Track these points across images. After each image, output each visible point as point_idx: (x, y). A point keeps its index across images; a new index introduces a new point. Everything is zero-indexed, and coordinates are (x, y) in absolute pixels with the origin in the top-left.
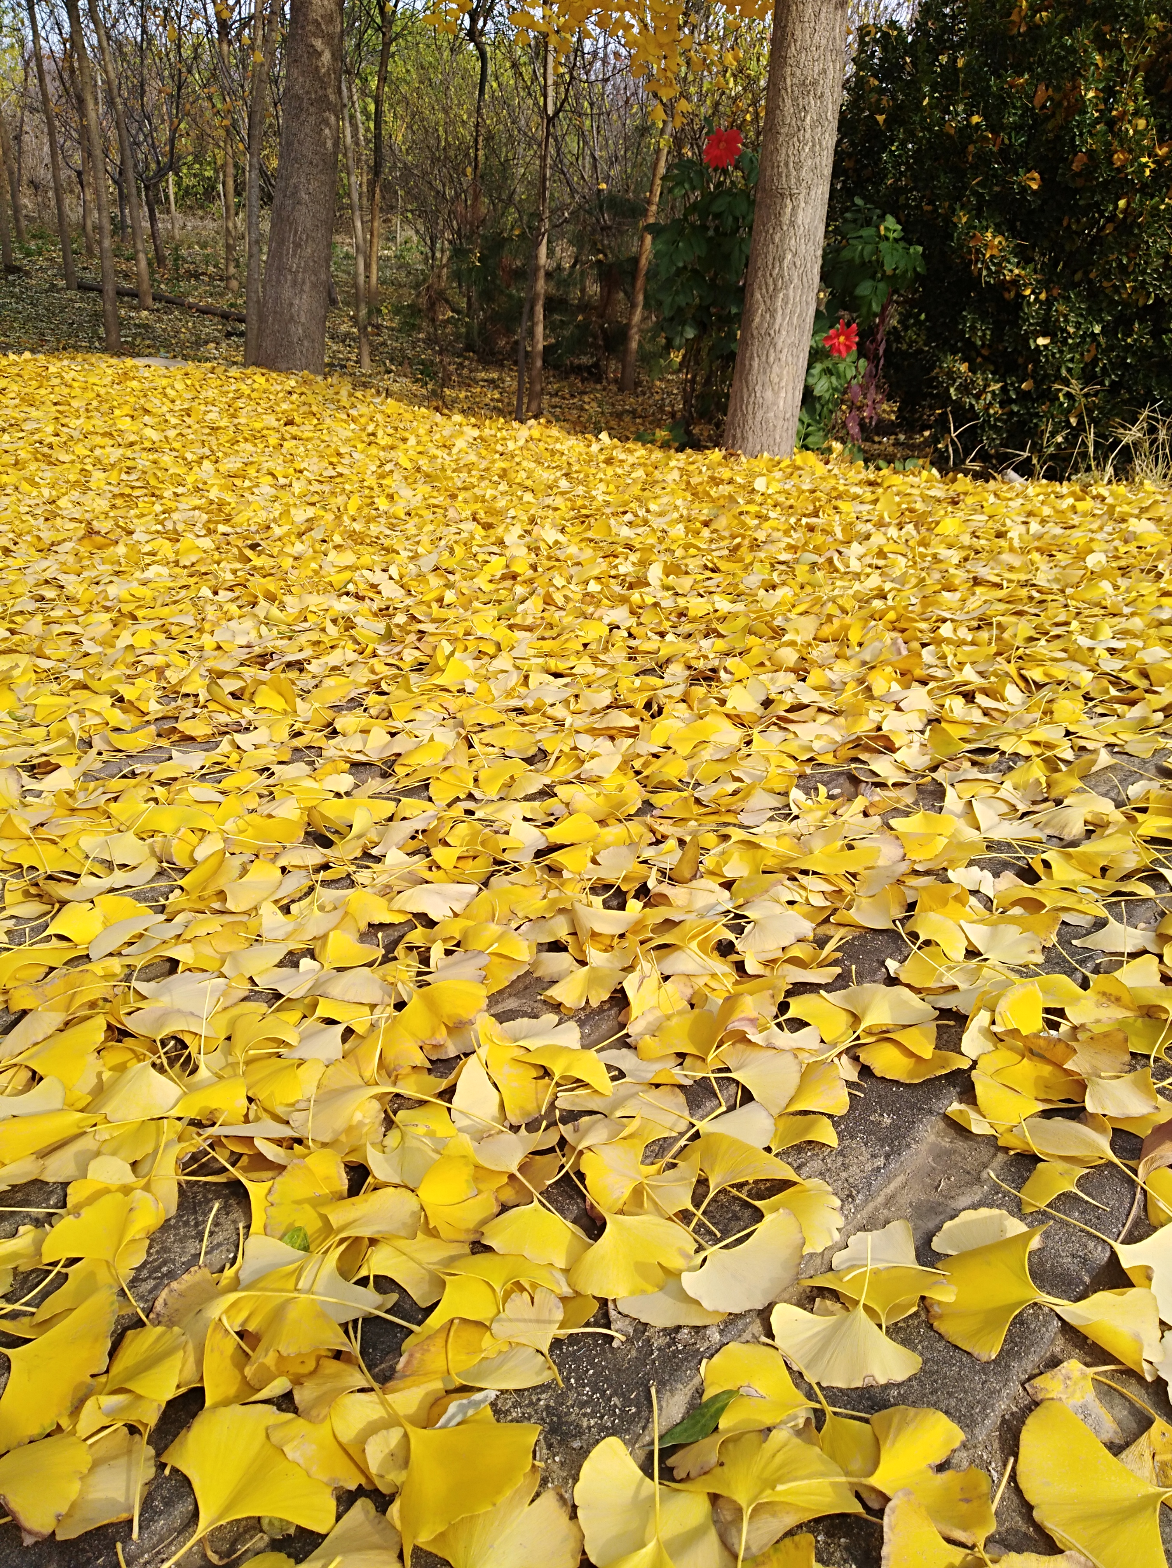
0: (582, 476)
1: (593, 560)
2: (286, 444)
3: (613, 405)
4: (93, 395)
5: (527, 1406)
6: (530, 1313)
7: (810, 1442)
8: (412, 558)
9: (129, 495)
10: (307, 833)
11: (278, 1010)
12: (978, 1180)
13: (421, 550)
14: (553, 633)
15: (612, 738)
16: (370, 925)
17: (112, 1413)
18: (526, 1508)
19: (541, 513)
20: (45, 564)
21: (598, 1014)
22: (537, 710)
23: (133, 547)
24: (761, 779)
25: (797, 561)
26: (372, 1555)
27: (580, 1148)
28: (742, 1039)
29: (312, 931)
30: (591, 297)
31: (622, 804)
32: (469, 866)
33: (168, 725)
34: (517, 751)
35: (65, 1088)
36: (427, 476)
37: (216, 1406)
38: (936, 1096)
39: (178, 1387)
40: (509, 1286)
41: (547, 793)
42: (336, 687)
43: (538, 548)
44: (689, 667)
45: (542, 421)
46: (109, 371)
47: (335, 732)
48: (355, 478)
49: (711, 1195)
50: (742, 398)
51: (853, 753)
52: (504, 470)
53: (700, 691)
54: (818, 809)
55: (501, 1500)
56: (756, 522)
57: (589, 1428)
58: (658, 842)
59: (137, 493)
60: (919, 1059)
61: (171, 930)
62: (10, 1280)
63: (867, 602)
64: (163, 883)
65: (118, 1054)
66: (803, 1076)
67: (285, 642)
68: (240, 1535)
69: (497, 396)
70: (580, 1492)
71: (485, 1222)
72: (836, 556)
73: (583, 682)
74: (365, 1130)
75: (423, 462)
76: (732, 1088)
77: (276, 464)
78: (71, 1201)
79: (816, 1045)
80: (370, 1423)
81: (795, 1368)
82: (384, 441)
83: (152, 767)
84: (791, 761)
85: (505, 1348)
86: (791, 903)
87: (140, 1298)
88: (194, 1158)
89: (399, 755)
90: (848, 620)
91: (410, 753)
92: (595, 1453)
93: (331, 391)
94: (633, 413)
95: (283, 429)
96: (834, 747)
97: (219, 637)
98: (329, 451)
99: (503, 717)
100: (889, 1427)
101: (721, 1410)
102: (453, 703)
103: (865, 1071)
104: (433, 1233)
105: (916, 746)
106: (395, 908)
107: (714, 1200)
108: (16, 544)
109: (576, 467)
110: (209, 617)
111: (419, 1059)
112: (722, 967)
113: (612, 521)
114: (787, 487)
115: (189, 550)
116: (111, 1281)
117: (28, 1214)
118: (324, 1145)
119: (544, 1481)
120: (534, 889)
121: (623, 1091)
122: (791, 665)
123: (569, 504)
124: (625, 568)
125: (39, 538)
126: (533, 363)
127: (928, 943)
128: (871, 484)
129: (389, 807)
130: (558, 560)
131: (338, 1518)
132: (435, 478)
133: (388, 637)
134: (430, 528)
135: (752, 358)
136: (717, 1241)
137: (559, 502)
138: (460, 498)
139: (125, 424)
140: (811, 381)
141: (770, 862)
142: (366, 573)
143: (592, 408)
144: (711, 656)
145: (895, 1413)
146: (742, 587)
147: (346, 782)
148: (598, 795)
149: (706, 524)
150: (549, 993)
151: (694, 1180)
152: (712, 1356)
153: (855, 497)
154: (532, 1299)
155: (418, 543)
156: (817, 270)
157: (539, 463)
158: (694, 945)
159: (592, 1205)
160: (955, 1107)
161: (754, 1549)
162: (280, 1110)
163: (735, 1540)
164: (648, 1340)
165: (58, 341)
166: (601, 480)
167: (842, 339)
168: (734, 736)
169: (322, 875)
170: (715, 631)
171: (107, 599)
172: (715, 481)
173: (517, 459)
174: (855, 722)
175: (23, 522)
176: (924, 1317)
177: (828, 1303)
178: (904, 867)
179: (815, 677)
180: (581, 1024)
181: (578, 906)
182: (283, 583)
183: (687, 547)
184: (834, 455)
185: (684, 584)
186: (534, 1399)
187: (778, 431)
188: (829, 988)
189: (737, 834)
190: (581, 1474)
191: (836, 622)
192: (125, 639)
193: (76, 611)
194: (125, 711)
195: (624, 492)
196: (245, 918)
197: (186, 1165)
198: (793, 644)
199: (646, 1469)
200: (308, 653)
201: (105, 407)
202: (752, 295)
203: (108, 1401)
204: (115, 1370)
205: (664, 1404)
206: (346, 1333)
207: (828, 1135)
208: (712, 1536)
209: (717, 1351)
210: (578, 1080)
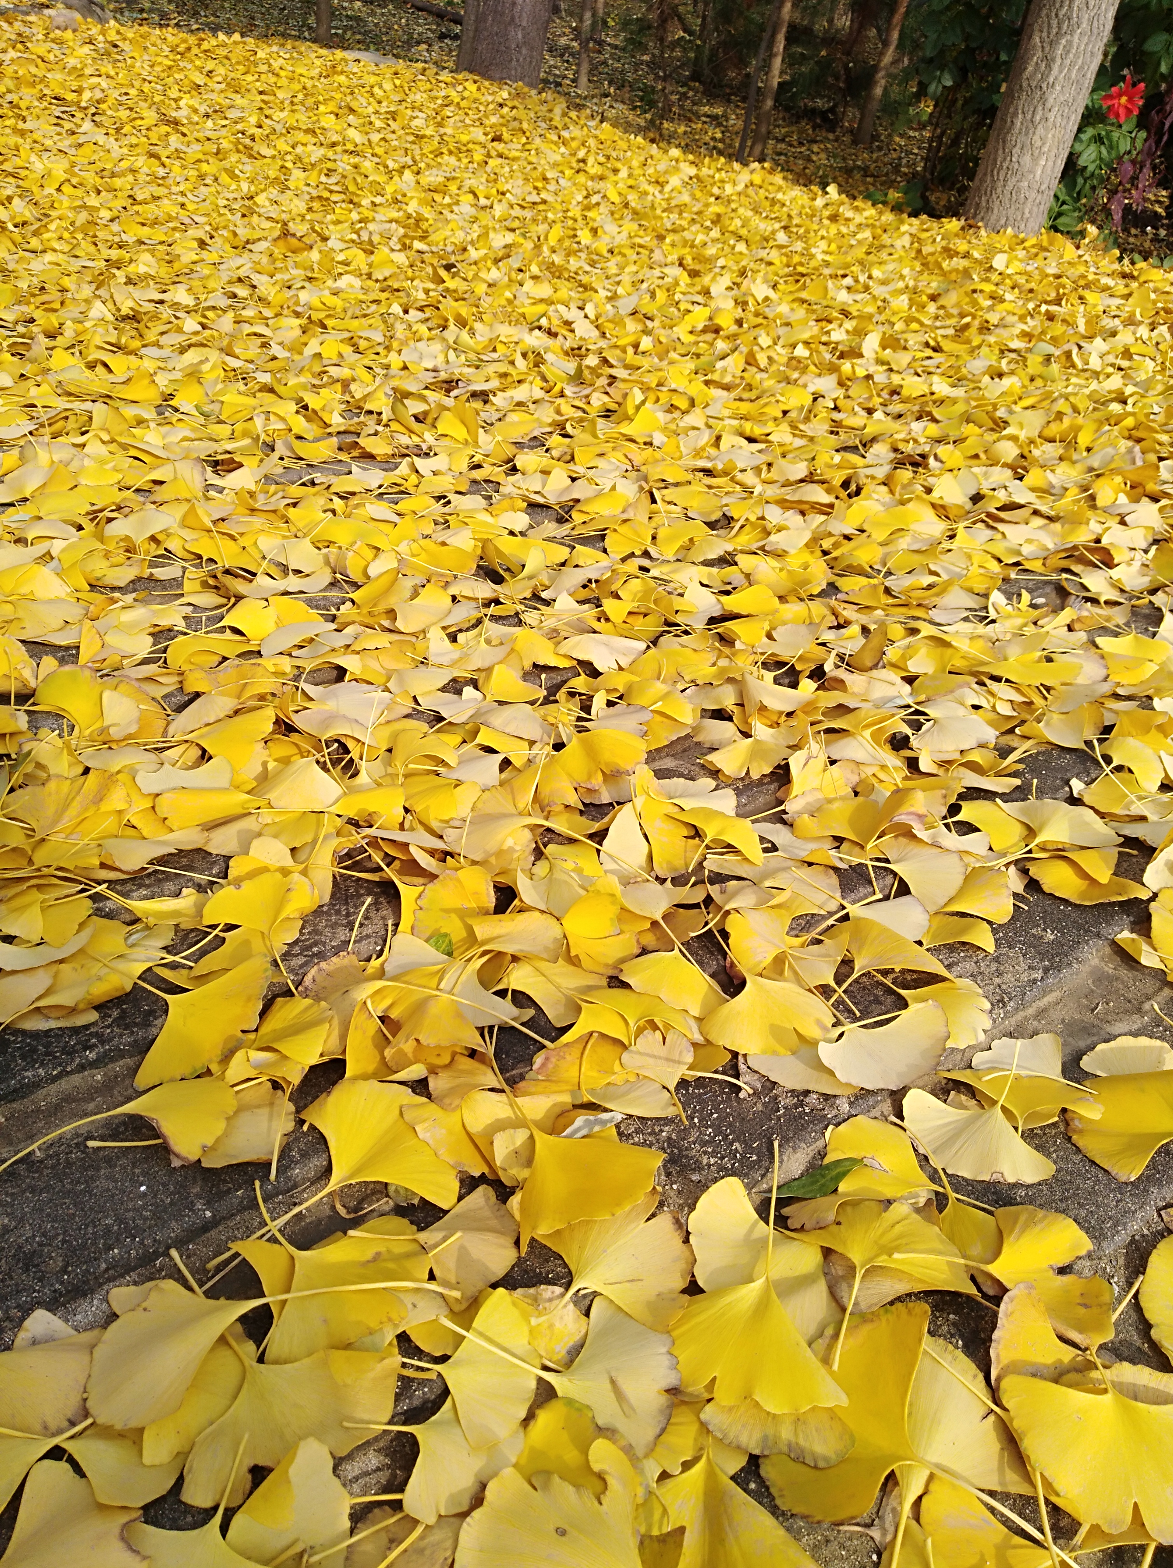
0: (802, 231)
1: (805, 322)
2: (492, 163)
3: (844, 159)
4: (299, 87)
5: (650, 1134)
6: (661, 1051)
7: (929, 1220)
8: (610, 299)
9: (327, 199)
10: (479, 566)
11: (438, 731)
12: (1139, 1010)
13: (620, 291)
14: (753, 395)
15: (803, 513)
16: (535, 666)
17: (260, 1067)
18: (642, 1224)
19: (752, 265)
20: (239, 261)
21: (757, 786)
22: (725, 473)
23: (327, 255)
24: (960, 576)
25: (1030, 350)
26: (490, 1237)
27: (727, 908)
28: (908, 833)
29: (476, 662)
30: (838, 31)
31: (805, 583)
32: (639, 623)
33: (349, 439)
34: (700, 514)
35: (233, 770)
36: (635, 212)
37: (355, 1078)
38: (1107, 922)
39: (321, 1055)
40: (642, 1023)
41: (726, 560)
42: (520, 423)
43: (745, 303)
44: (896, 450)
45: (766, 165)
46: (318, 62)
47: (514, 470)
48: (559, 207)
49: (855, 976)
50: (995, 160)
51: (1065, 564)
52: (719, 215)
53: (905, 474)
54: (1018, 617)
55: (619, 1212)
56: (989, 303)
57: (709, 1165)
58: (839, 627)
59: (335, 197)
60: (1093, 881)
61: (340, 640)
62: (172, 934)
63: (1103, 404)
64: (334, 594)
65: (283, 747)
66: (967, 879)
67: (472, 370)
68: (367, 1196)
69: (719, 135)
70: (694, 1221)
71: (623, 960)
72: (1075, 350)
73: (779, 451)
74: (516, 855)
75: (632, 198)
76: (889, 879)
77: (478, 182)
78: (232, 873)
79: (983, 851)
80: (497, 1120)
81: (921, 1151)
82: (593, 169)
83: (333, 479)
84: (995, 563)
85: (632, 1078)
86: (976, 707)
87: (291, 970)
88: (349, 855)
89: (577, 501)
90: (1080, 420)
91: (588, 500)
92: (714, 1188)
93: (545, 108)
94: (865, 171)
95: (490, 145)
96: (1045, 554)
97: (407, 356)
98: (536, 174)
99: (689, 477)
100: (1015, 1222)
101: (844, 1174)
102: (639, 455)
103: (1033, 885)
104: (574, 961)
105: (1137, 565)
106: (562, 652)
107: (856, 981)
108: (212, 237)
109: (796, 221)
110: (398, 335)
111: (573, 799)
112: (894, 761)
113: (830, 284)
114: (1029, 268)
115: (382, 264)
116: (264, 950)
117: (191, 879)
118: (474, 863)
119: (661, 1204)
120: (703, 654)
121: (774, 864)
122: (1009, 461)
123: (784, 259)
124: (838, 335)
125: (235, 234)
126: (763, 101)
127: (1119, 769)
128: (1124, 276)
129: (563, 553)
130: (765, 318)
131: (460, 1198)
132: (645, 216)
133: (578, 378)
134: (633, 268)
135: (1015, 114)
136: (855, 1020)
137: (774, 256)
138: (668, 240)
139: (329, 121)
140: (1078, 147)
141: (959, 663)
142: (561, 308)
143: (821, 159)
144: (922, 440)
145: (1024, 1212)
146: (964, 371)
147: (521, 520)
148: (781, 570)
149: (933, 298)
150: (711, 757)
151: (840, 959)
152: (838, 1125)
153: (1106, 289)
154: (664, 1039)
155: (618, 283)
156: (1111, 13)
157: (756, 211)
158: (867, 733)
159: (732, 963)
160: (1125, 936)
161: (863, 1306)
162: (435, 825)
163: (845, 1294)
164: (776, 1098)
165: (268, 27)
166: (823, 238)
167: (1124, 100)
168: (937, 527)
169: (493, 610)
170: (929, 414)
171: (297, 303)
172: (949, 253)
173: (733, 206)
174: (1072, 531)
175: (221, 215)
176: (1062, 1128)
177: (963, 1097)
178: (1106, 688)
179: (1034, 477)
180: (739, 793)
181: (748, 677)
182: (475, 309)
183: (909, 320)
184: (1087, 241)
185: (902, 359)
186: (657, 1129)
187: (1029, 205)
188: (1006, 797)
189: (926, 630)
190: (699, 1205)
191: (1067, 421)
192: (313, 347)
193: (267, 313)
194: (309, 420)
195: (846, 253)
196: (414, 639)
197: (342, 859)
198: (1014, 438)
199: (762, 1210)
200: (494, 383)
201: (310, 101)
202: (1030, 37)
203: (258, 1056)
204: (265, 1029)
205: (785, 1158)
206: (482, 1036)
207: (986, 940)
208: (821, 1287)
209: (844, 1121)
210: (729, 846)
